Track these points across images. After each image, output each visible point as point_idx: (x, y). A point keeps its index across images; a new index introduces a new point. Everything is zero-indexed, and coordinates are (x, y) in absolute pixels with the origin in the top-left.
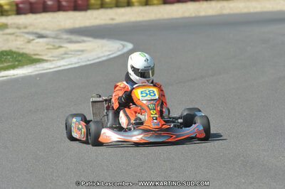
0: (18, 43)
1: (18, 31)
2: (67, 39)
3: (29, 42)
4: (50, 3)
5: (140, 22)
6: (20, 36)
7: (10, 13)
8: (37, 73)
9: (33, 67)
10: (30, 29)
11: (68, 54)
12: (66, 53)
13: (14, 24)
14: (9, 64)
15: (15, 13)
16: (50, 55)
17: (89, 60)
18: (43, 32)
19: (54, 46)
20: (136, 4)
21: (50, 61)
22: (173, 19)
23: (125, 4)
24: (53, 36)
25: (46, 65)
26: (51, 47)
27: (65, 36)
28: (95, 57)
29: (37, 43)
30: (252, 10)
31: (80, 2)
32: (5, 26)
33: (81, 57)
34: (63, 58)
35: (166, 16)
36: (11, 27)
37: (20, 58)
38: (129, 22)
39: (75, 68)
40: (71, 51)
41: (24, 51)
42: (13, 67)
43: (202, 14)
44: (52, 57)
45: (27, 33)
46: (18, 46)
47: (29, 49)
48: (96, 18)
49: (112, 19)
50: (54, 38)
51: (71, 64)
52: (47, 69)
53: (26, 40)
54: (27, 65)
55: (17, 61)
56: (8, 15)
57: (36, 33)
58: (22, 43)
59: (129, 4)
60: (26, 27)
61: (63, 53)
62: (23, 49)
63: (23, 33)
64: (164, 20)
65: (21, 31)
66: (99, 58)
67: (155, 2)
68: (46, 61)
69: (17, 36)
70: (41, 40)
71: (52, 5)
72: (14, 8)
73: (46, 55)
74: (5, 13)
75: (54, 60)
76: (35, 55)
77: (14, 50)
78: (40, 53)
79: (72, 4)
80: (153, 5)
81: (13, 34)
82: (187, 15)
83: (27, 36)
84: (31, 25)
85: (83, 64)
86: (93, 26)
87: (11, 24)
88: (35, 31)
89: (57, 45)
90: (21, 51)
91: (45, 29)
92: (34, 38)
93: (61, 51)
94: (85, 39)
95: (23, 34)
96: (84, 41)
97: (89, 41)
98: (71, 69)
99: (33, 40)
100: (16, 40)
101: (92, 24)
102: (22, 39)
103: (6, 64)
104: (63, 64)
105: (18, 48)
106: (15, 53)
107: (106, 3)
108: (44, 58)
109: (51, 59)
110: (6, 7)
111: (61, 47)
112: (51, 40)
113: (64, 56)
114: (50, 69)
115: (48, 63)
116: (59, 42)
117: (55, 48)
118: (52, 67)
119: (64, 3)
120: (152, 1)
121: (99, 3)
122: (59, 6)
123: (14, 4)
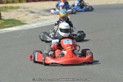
1: (24, 10)
2: (43, 14)
6: (24, 12)
7: (23, 1)
8: (21, 29)
9: (21, 26)
10: (30, 9)
12: (38, 21)
13: (23, 6)
14: (10, 25)
15: (26, 1)
16: (31, 21)
17: (47, 24)
19: (36, 17)
26: (34, 17)
27: (43, 13)
28: (50, 22)
32: (18, 8)
33: (43, 22)
34: (35, 23)
36: (21, 8)
37: (16, 23)
40: (41, 19)
42: (11, 27)
44: (31, 22)
45: (27, 11)
52: (26, 28)
53: (25, 14)
55: (14, 24)
56: (22, 2)
57: (31, 11)
60: (28, 8)
62: (20, 18)
66: (52, 23)
69: (22, 12)
73: (29, 21)
74: (21, 2)
75: (31, 24)
76: (24, 21)
77: (16, 19)
78: (26, 20)
81: (21, 11)
84: (31, 7)
85: (43, 26)
91: (37, 9)
98: (37, 28)
99: (29, 14)
100: (21, 14)
102: (24, 14)
103: (8, 25)
104: (34, 25)
105: (18, 18)
111: (38, 18)
112: (36, 14)
114: (27, 27)
115: (28, 25)
116: (39, 15)
117: (36, 18)
118: (29, 27)
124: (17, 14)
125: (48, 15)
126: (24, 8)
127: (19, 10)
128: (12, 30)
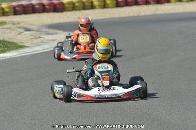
0: (12, 34)
1: (13, 26)
2: (46, 32)
3: (20, 34)
4: (37, 7)
5: (98, 20)
6: (14, 30)
7: (9, 14)
10: (22, 25)
11: (43, 42)
12: (42, 42)
13: (11, 21)
14: (2, 49)
15: (13, 13)
18: (30, 27)
19: (35, 36)
20: (97, 7)
21: (30, 47)
22: (121, 18)
23: (90, 8)
25: (26, 50)
26: (34, 37)
27: (44, 30)
29: (25, 34)
30: (177, 11)
31: (58, 6)
32: (3, 23)
33: (51, 44)
35: (117, 16)
36: (9, 24)
37: (9, 45)
39: (46, 52)
40: (46, 40)
41: (13, 40)
42: (3, 52)
43: (142, 14)
44: (32, 44)
45: (19, 28)
48: (68, 17)
50: (37, 31)
51: (45, 49)
52: (26, 53)
53: (18, 33)
54: (13, 50)
55: (6, 47)
57: (25, 28)
58: (15, 34)
59: (92, 7)
60: (19, 24)
62: (13, 39)
64: (115, 18)
65: (15, 26)
67: (111, 6)
68: (27, 47)
69: (11, 30)
70: (28, 33)
71: (39, 8)
72: (12, 10)
73: (28, 43)
74: (6, 14)
75: (32, 47)
76: (20, 43)
77: (8, 40)
78: (23, 42)
79: (53, 8)
80: (109, 8)
81: (9, 28)
82: (131, 14)
83: (18, 30)
84: (23, 22)
86: (66, 23)
87: (9, 21)
89: (38, 36)
90: (11, 40)
91: (32, 25)
93: (40, 40)
94: (58, 31)
96: (57, 33)
97: (60, 33)
98: (44, 52)
99: (22, 32)
100: (10, 33)
101: (65, 22)
102: (15, 32)
104: (39, 49)
105: (9, 38)
106: (7, 42)
107: (77, 7)
108: (27, 45)
109: (31, 46)
110: (7, 10)
111: (40, 37)
112: (34, 32)
113: (40, 44)
114: (29, 53)
115: (28, 49)
116: (40, 34)
117: (36, 38)
118: (31, 51)
119: (47, 7)
120: (108, 5)
121: (71, 6)
122: (43, 9)
123: (12, 7)
124: (5, 33)
126: (13, 24)
127: (6, 26)
128: (7, 58)
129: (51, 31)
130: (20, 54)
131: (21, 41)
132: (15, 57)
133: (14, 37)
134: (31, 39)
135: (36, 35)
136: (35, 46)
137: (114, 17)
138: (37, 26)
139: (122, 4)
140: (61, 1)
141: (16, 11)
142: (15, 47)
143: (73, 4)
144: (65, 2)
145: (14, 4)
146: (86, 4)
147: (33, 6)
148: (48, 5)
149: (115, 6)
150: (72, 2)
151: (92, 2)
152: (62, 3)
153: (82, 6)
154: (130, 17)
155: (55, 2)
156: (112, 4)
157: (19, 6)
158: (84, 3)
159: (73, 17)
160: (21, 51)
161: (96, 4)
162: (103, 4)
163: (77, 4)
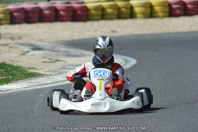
0: (12, 55)
1: (11, 41)
2: (65, 52)
3: (24, 54)
4: (46, 12)
5: (143, 35)
6: (14, 48)
7: (3, 22)
8: (32, 88)
10: (25, 40)
11: (66, 68)
12: (63, 68)
13: (8, 34)
14: (3, 77)
15: (9, 22)
16: (46, 69)
18: (39, 44)
19: (50, 59)
20: (138, 15)
21: (47, 75)
22: (179, 33)
23: (129, 16)
24: (50, 48)
25: (42, 80)
27: (63, 49)
29: (32, 55)
31: (79, 12)
34: (60, 73)
35: (172, 30)
36: (5, 38)
38: (132, 35)
40: (70, 65)
42: (7, 81)
44: (49, 71)
45: (22, 44)
46: (12, 59)
47: (24, 62)
48: (96, 30)
49: (114, 32)
53: (20, 53)
55: (10, 75)
57: (31, 45)
58: (16, 55)
59: (132, 15)
60: (20, 38)
61: (60, 67)
62: (17, 61)
63: (17, 43)
64: (170, 33)
65: (15, 41)
67: (160, 14)
68: (42, 75)
69: (11, 47)
70: (36, 52)
71: (49, 14)
72: (8, 17)
73: (41, 69)
75: (50, 75)
76: (30, 68)
77: (8, 62)
78: (34, 67)
80: (158, 17)
81: (6, 45)
83: (21, 47)
84: (26, 35)
87: (4, 34)
88: (30, 42)
89: (54, 58)
90: (16, 64)
91: (41, 40)
92: (30, 50)
93: (59, 64)
94: (85, 52)
95: (18, 46)
96: (83, 55)
99: (29, 52)
102: (16, 50)
104: (61, 80)
105: (12, 61)
106: (9, 65)
107: (108, 14)
108: (41, 72)
109: (48, 73)
111: (58, 60)
112: (47, 52)
113: (61, 71)
114: (46, 84)
115: (45, 78)
116: (57, 55)
117: (53, 61)
118: (49, 82)
119: (62, 13)
120: (156, 12)
121: (100, 13)
122: (55, 16)
123: (8, 12)
125: (78, 54)
126: (12, 38)
129: (73, 51)
130: (34, 86)
131: (31, 66)
132: (26, 91)
133: (17, 59)
134: (44, 62)
135: (51, 57)
136: (55, 75)
137: (167, 31)
138: (50, 43)
139: (178, 12)
140: (84, 5)
141: (14, 18)
142: (24, 74)
143: (103, 9)
144: (89, 5)
145: (11, 7)
146: (123, 10)
147: (40, 10)
148: (63, 10)
149: (167, 14)
150: (101, 6)
151: (132, 8)
152: (86, 7)
153: (116, 12)
154: (192, 32)
155: (75, 5)
156: (162, 12)
157: (18, 10)
158: (119, 8)
159: (104, 30)
160: (33, 81)
161: (137, 10)
162: (148, 11)
163: (109, 11)
